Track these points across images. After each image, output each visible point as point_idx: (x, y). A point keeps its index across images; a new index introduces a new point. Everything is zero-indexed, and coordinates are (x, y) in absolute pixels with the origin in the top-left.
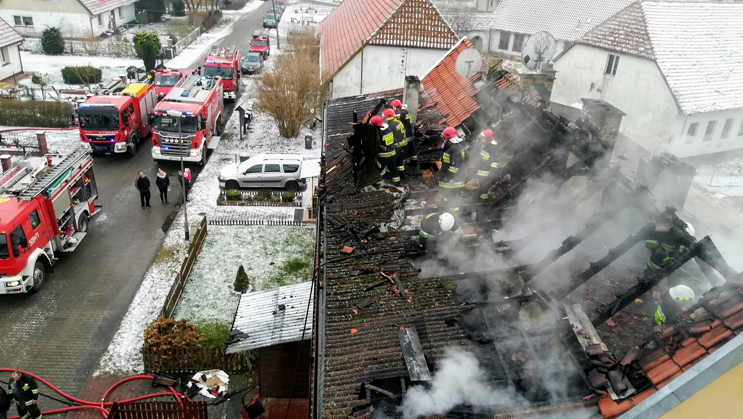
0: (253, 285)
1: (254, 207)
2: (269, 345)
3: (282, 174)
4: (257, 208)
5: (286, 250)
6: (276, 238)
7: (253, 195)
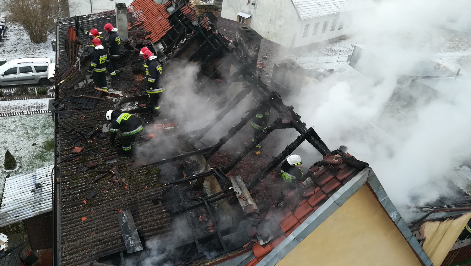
0: (20, 163)
1: (14, 101)
2: (31, 216)
3: (34, 74)
4: (17, 101)
5: (44, 132)
6: (35, 124)
7: (12, 91)
